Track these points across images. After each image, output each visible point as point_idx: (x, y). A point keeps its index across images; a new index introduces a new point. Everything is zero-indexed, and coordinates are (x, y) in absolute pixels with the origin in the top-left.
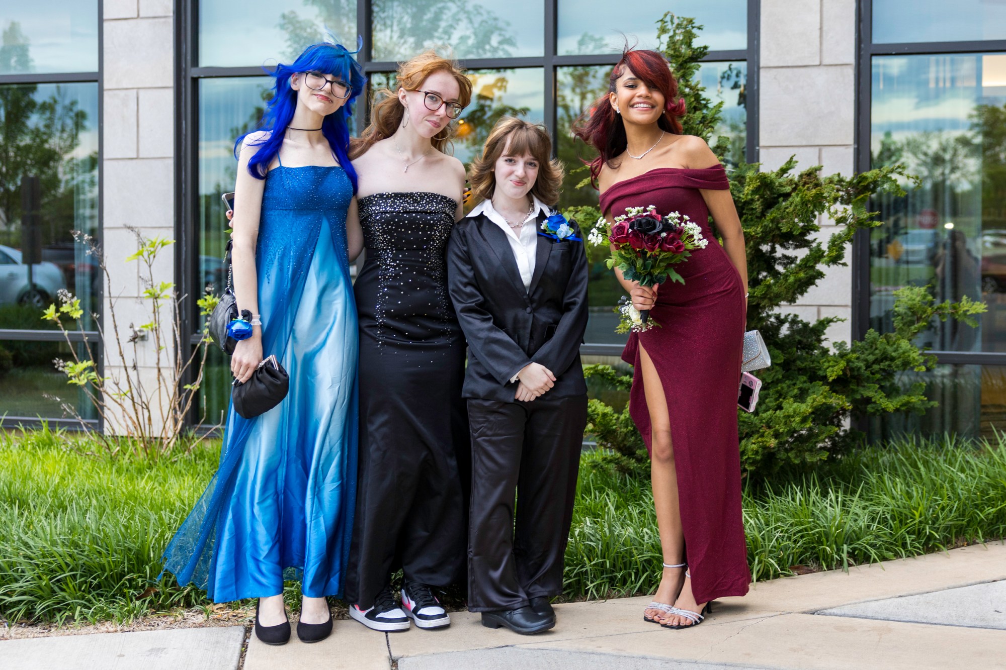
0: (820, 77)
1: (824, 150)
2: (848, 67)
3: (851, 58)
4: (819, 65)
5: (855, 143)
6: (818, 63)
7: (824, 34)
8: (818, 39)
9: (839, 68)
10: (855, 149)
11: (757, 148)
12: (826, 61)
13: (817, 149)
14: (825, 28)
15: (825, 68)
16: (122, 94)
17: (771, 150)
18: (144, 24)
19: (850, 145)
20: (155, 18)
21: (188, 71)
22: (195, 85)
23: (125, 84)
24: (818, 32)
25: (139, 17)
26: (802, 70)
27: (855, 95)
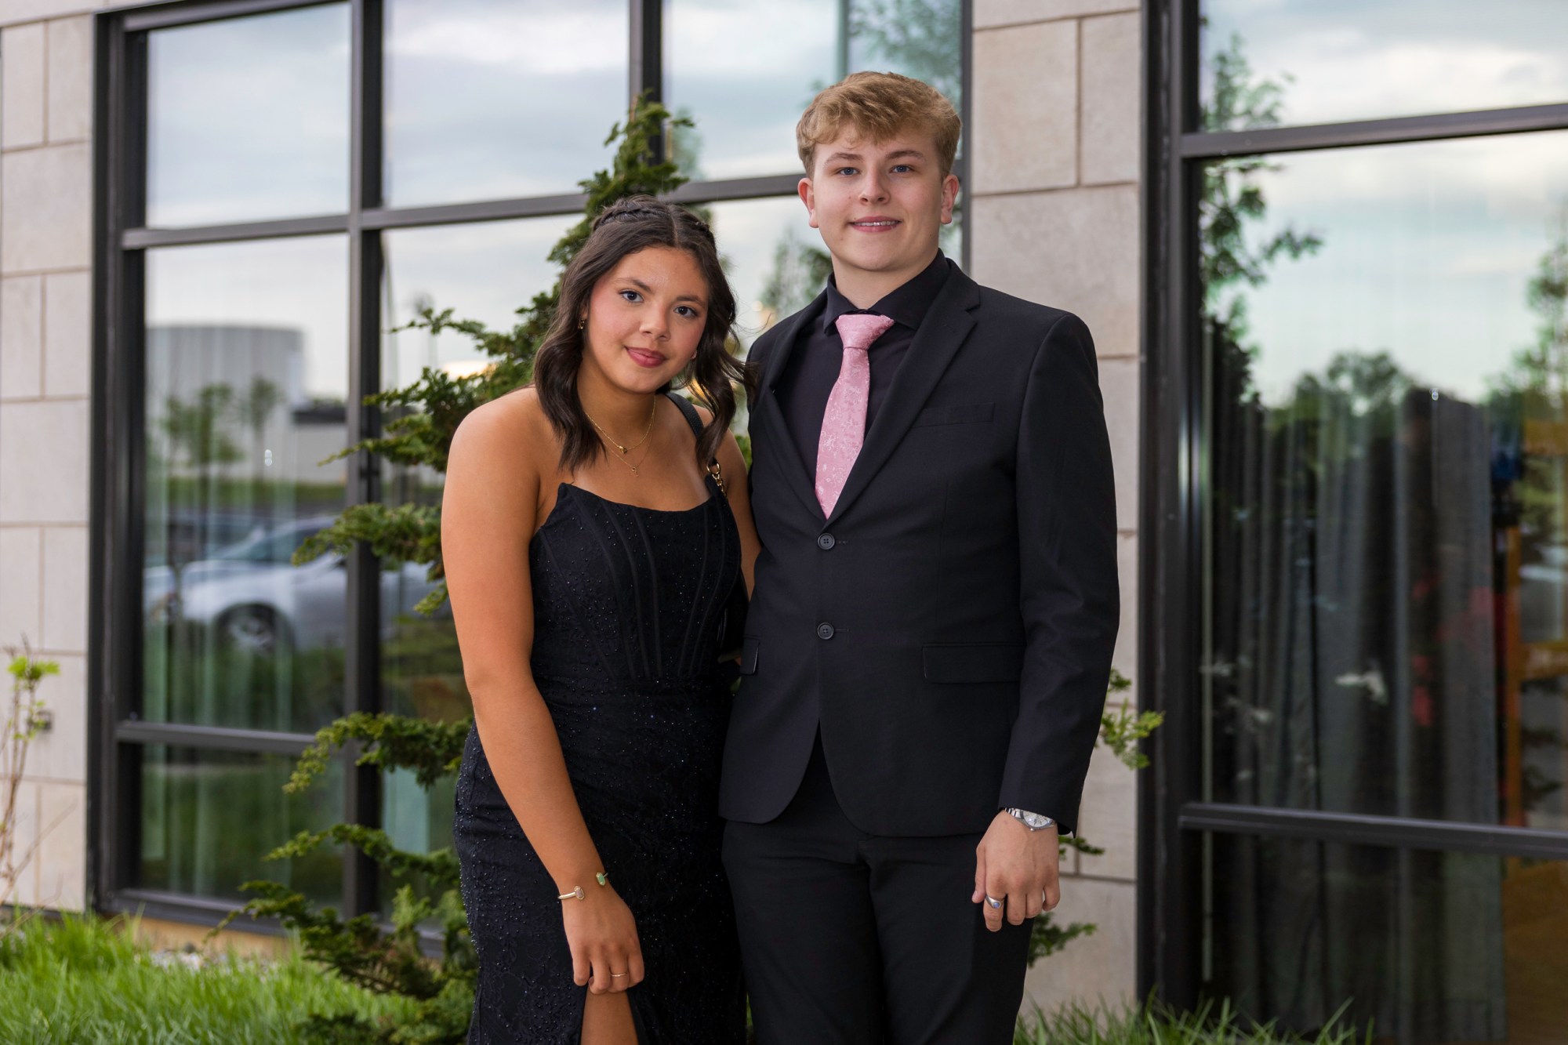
0: (1079, 211)
2: (1127, 188)
3: (1132, 168)
4: (1078, 185)
5: (1141, 350)
6: (1071, 181)
7: (1085, 119)
8: (1074, 131)
9: (1111, 192)
10: (1141, 365)
12: (1089, 177)
14: (1086, 107)
15: (1087, 193)
16: (23, 282)
18: (53, 155)
19: (1133, 356)
20: (67, 143)
21: (118, 238)
22: (135, 261)
23: (29, 265)
24: (1071, 118)
25: (45, 144)
26: (1046, 199)
27: (1141, 248)
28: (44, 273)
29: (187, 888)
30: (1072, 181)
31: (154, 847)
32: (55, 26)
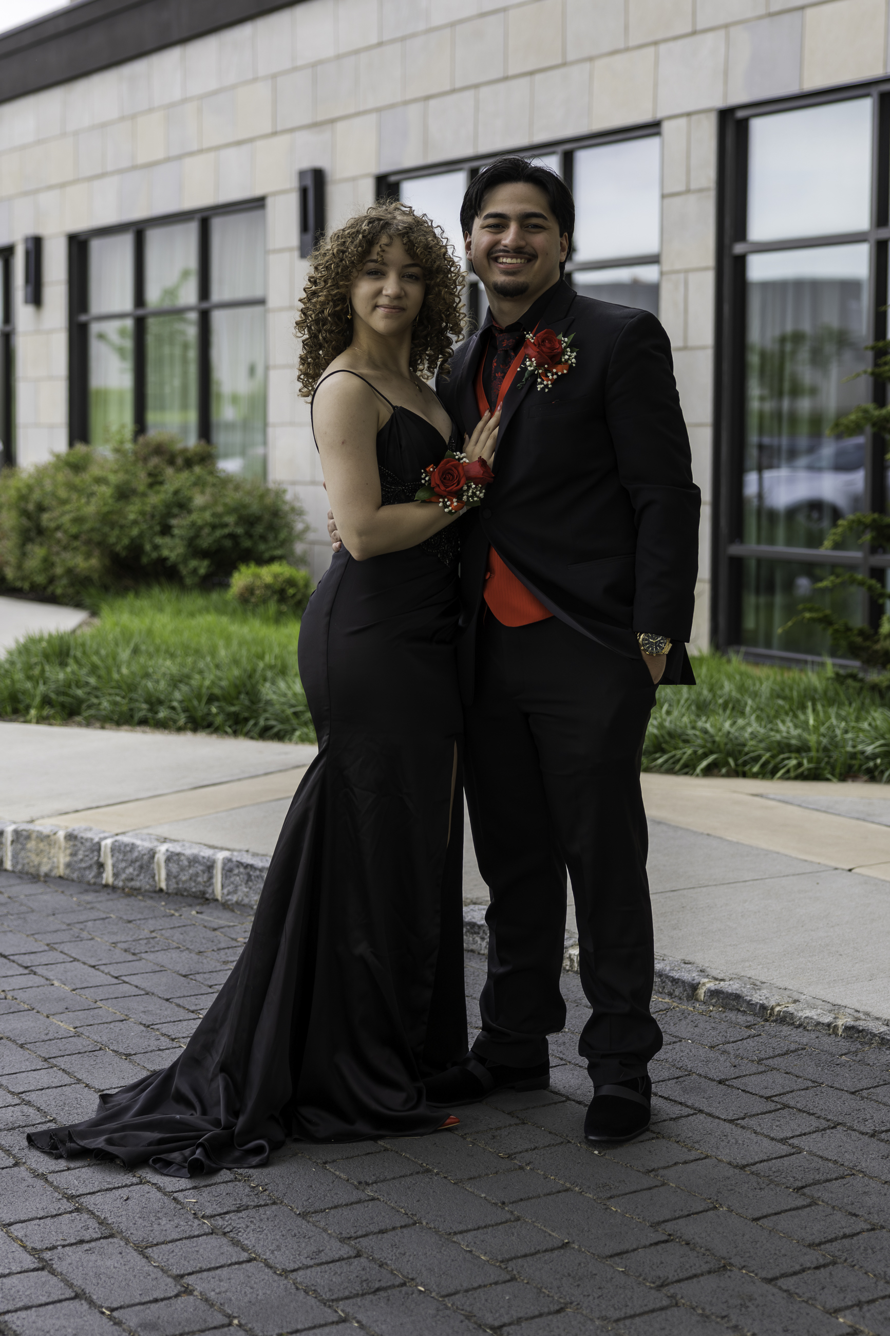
16: (676, 277)
18: (692, 198)
20: (701, 190)
21: (731, 248)
22: (740, 262)
23: (678, 266)
25: (688, 191)
28: (687, 271)
29: (768, 645)
31: (750, 622)
32: (694, 118)
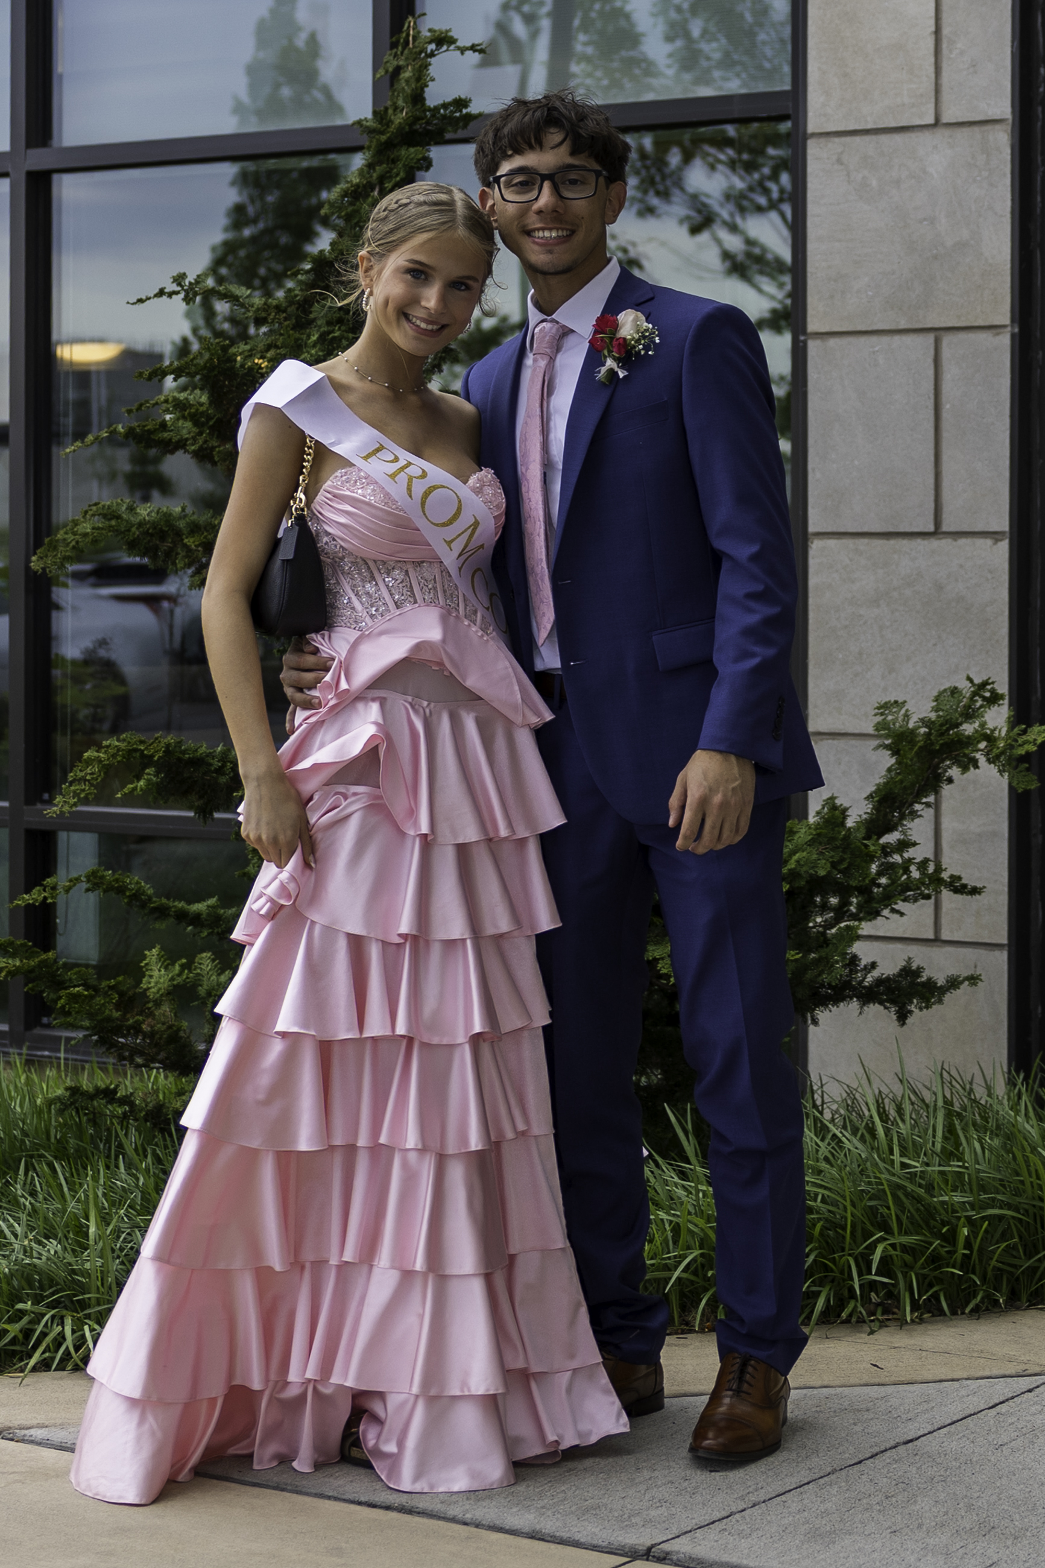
0: (938, 154)
1: (947, 340)
2: (998, 127)
3: (1002, 103)
4: (937, 123)
5: (1013, 320)
6: (929, 118)
7: (944, 45)
8: (932, 60)
9: (976, 129)
10: (1013, 336)
11: (802, 338)
12: (949, 115)
13: (930, 338)
14: (946, 31)
15: (947, 132)
17: (832, 342)
19: (1004, 326)
24: (930, 43)
26: (898, 138)
27: (1013, 200)
30: (931, 120)
